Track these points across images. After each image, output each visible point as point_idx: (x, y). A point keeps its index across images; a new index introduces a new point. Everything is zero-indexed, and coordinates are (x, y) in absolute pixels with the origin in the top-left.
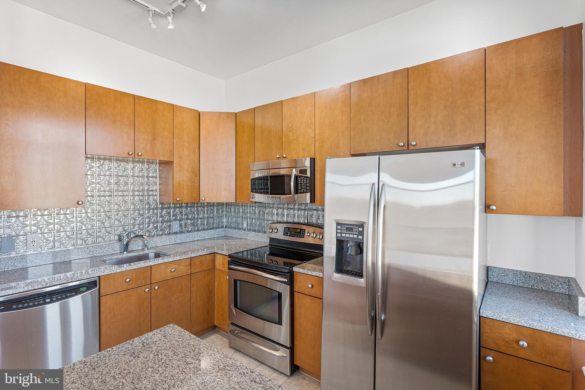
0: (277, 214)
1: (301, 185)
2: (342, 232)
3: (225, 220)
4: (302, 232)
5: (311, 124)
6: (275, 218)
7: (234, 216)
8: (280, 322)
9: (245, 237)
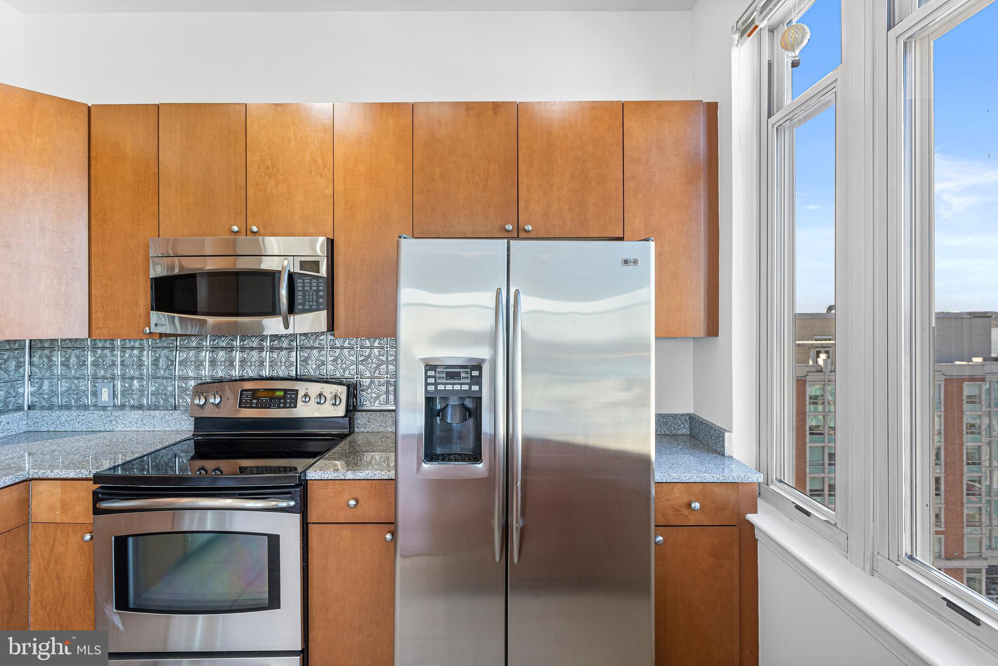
0: (213, 363)
1: (304, 296)
2: (438, 381)
3: (27, 389)
4: (289, 396)
5: (324, 169)
6: (206, 372)
7: (64, 377)
8: (274, 602)
9: (108, 427)
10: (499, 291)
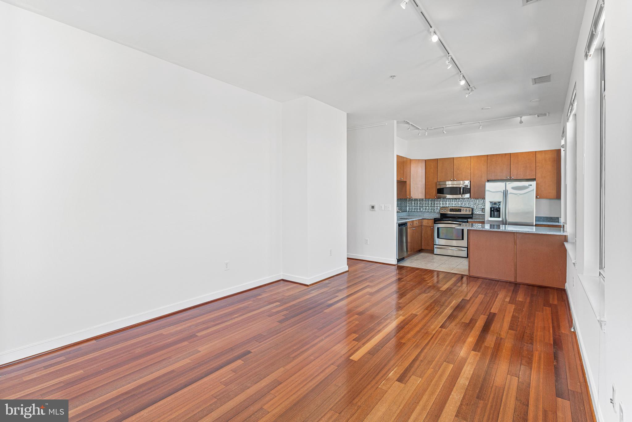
0: (443, 204)
1: (465, 191)
2: (493, 205)
3: (408, 208)
4: (460, 210)
5: (469, 168)
6: (441, 206)
7: (414, 206)
8: (463, 239)
9: (423, 215)
10: (504, 190)
